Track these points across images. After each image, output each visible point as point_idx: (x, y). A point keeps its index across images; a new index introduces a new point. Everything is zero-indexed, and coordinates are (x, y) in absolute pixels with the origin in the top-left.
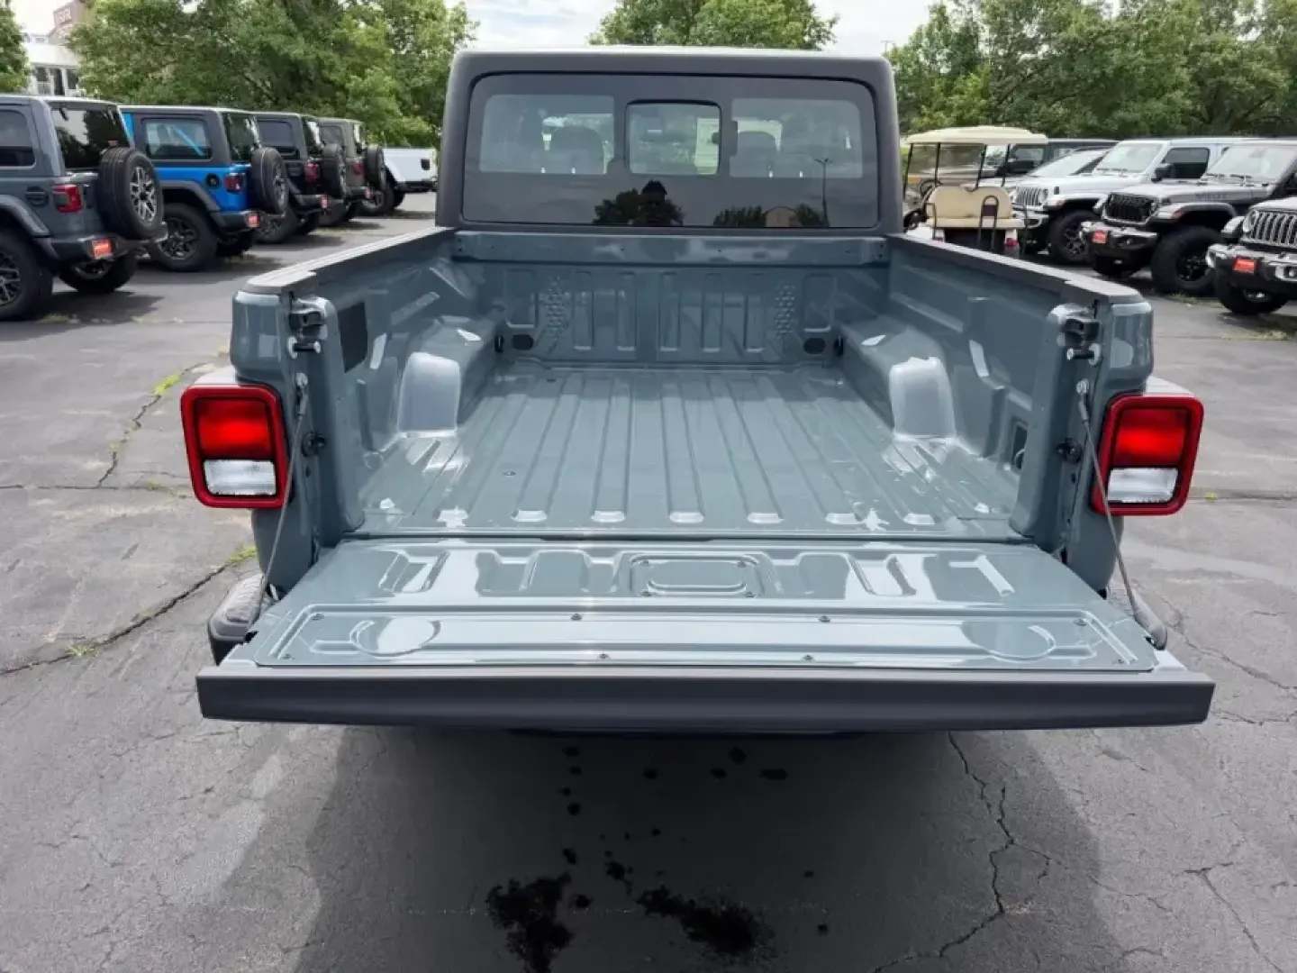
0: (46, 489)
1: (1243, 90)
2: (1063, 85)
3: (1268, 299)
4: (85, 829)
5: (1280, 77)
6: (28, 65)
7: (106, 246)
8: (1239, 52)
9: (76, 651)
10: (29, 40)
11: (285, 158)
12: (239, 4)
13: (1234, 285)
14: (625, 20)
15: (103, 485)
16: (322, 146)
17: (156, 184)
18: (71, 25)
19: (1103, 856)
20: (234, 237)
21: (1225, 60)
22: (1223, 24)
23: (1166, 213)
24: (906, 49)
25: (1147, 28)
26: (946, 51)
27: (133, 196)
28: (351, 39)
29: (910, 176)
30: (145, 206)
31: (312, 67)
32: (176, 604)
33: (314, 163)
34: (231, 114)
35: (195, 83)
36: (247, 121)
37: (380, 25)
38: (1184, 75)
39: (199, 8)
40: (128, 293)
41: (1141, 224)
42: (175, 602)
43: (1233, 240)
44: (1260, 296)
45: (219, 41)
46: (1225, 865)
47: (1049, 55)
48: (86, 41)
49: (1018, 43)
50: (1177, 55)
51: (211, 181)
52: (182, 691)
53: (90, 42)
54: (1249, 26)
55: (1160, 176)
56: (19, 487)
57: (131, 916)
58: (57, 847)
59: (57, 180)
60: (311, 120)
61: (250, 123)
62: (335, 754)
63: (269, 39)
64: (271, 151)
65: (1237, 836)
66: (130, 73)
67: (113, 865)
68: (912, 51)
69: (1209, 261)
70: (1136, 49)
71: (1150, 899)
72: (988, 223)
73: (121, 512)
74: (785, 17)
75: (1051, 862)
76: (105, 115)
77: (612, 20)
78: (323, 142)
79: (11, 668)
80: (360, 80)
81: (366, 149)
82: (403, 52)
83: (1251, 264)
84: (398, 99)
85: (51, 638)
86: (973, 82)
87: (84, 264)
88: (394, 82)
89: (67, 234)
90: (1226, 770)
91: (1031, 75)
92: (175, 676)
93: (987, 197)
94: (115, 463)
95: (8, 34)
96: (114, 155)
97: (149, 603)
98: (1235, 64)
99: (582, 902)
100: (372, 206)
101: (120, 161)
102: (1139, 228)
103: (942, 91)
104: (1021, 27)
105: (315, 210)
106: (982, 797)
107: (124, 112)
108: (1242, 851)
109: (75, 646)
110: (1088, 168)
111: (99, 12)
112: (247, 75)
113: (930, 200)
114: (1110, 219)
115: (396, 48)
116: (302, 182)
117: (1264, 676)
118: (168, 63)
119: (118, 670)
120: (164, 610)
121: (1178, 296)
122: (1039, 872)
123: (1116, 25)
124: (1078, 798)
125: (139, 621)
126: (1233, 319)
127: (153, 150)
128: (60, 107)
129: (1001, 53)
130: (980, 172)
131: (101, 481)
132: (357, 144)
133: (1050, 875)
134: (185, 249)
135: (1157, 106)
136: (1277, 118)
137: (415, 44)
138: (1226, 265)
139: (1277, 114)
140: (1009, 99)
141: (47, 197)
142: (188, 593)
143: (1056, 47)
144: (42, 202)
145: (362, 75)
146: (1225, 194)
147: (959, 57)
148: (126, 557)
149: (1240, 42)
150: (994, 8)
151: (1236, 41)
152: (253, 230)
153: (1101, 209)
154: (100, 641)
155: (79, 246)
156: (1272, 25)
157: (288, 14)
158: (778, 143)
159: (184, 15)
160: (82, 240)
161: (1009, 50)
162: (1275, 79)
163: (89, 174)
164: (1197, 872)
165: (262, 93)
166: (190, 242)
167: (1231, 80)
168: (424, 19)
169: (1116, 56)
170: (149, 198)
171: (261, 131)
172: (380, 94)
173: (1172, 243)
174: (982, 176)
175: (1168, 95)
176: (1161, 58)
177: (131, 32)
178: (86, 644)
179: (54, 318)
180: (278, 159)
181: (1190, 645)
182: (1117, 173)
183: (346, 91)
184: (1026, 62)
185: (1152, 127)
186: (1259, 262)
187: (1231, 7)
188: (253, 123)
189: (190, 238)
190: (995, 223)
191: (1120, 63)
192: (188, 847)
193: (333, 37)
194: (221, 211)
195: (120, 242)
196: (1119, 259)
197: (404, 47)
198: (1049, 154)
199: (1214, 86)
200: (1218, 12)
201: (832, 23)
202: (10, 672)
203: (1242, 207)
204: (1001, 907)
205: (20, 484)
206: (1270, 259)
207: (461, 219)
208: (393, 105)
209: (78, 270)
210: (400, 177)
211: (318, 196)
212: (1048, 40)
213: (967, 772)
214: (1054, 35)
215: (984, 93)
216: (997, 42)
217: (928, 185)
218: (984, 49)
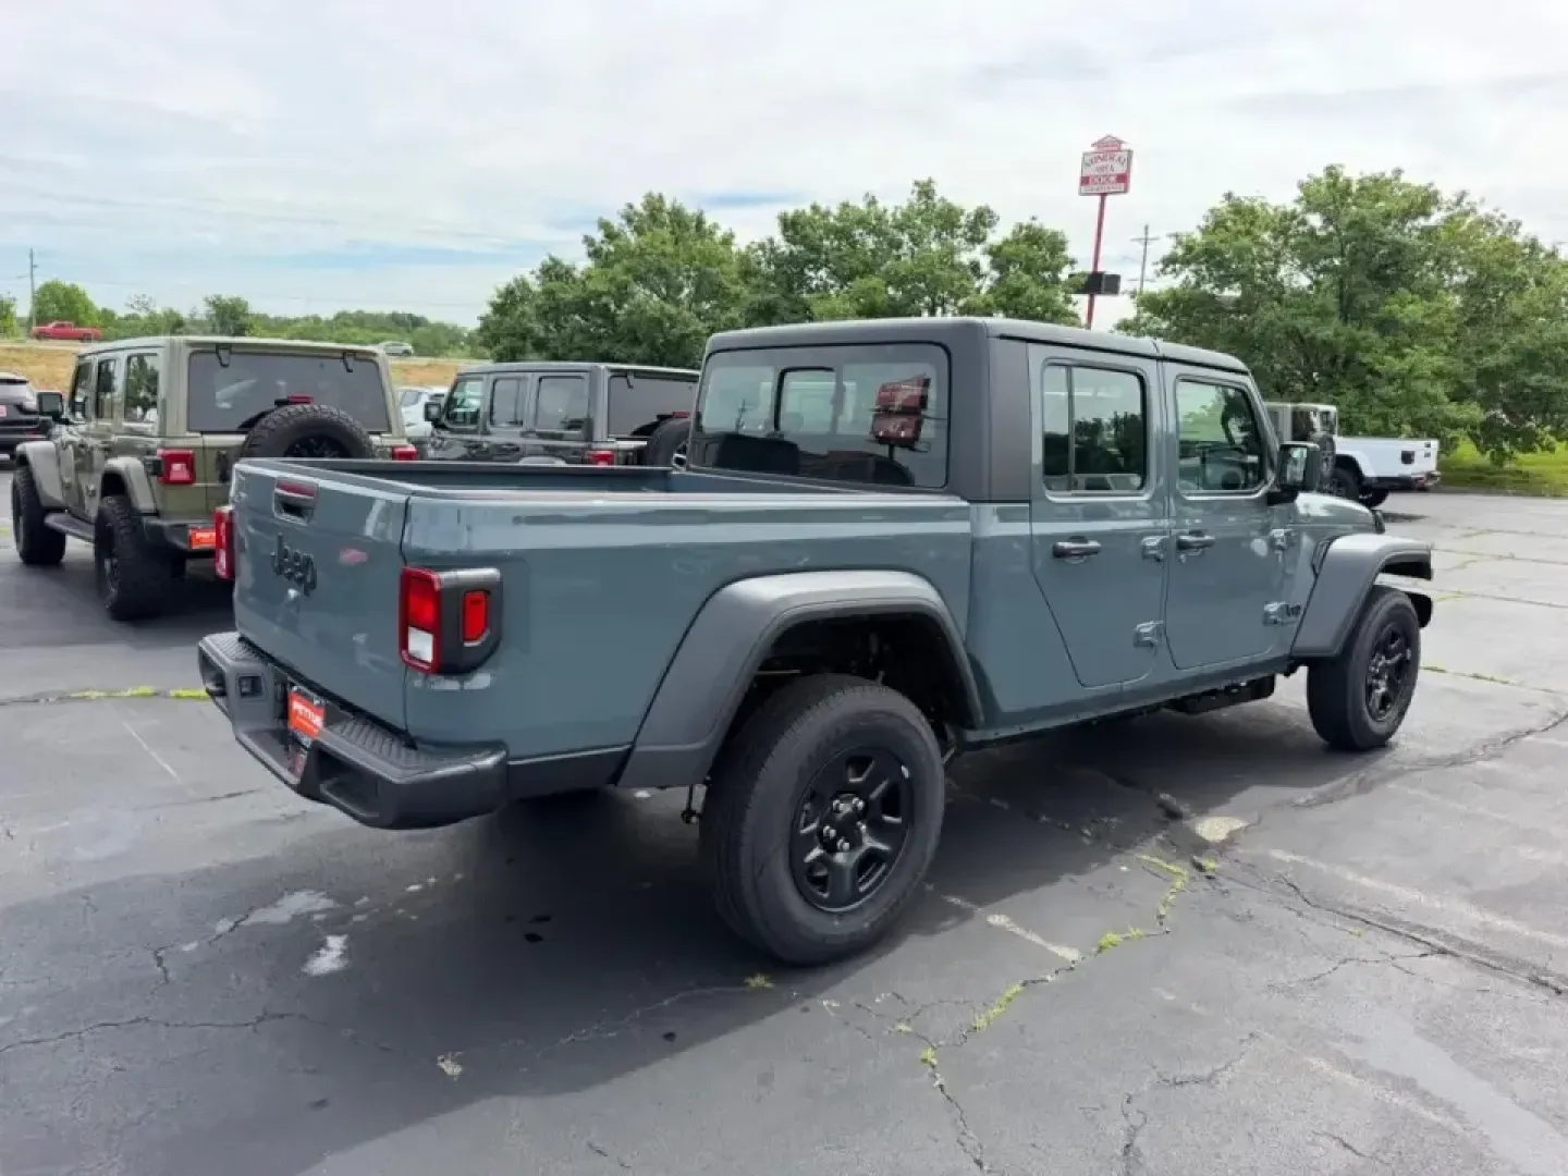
63: (1299, 321)
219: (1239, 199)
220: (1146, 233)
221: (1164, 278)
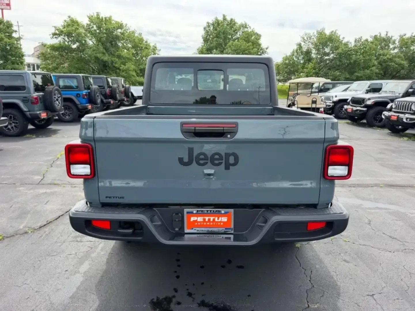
0: (23, 184)
1: (394, 67)
2: (339, 66)
3: (403, 128)
4: (28, 282)
5: (405, 63)
6: (25, 63)
7: (45, 114)
8: (391, 56)
9: (28, 231)
10: (26, 56)
11: (100, 89)
12: (89, 45)
13: (391, 124)
14: (204, 48)
15: (39, 184)
16: (112, 85)
17: (61, 96)
18: (39, 52)
19: (341, 291)
20: (83, 112)
21: (388, 58)
22: (386, 47)
23: (369, 103)
24: (290, 56)
25: (363, 49)
26: (302, 56)
27: (54, 100)
28: (122, 55)
29: (290, 92)
30: (58, 103)
31: (110, 63)
32: (60, 218)
33: (109, 90)
34: (85, 76)
35: (75, 67)
36: (89, 78)
37: (131, 51)
38: (376, 63)
39: (77, 46)
40: (51, 128)
41: (362, 106)
42: (59, 217)
43: (390, 110)
44: (400, 127)
45: (82, 56)
46: (379, 293)
47: (333, 57)
48: (43, 56)
49: (324, 54)
50: (373, 57)
51: (78, 95)
52: (60, 242)
53: (44, 57)
54: (394, 48)
55: (368, 92)
56: (15, 184)
57: (41, 306)
58: (20, 287)
59: (32, 95)
60: (108, 78)
61: (90, 78)
62: (105, 260)
63: (97, 55)
64: (96, 87)
65: (384, 285)
66: (55, 65)
67: (36, 292)
68: (291, 56)
69: (383, 117)
70: (360, 55)
71: (355, 303)
72: (314, 106)
73: (45, 191)
74: (252, 47)
75: (325, 292)
76: (48, 77)
77: (200, 49)
78: (112, 84)
79: (9, 236)
80: (124, 66)
81: (125, 86)
82: (138, 58)
83: (396, 117)
84: (136, 72)
85: (21, 227)
86: (310, 65)
87: (38, 120)
88: (135, 67)
89: (34, 111)
90: (382, 266)
91: (328, 63)
92: (58, 238)
93: (314, 98)
94: (44, 177)
95: (20, 54)
96: (49, 88)
97: (51, 217)
98: (390, 59)
99: (179, 303)
100: (127, 103)
101: (51, 89)
102: (361, 107)
103: (301, 68)
104: (324, 49)
105: (109, 104)
106: (305, 273)
107: (53, 76)
108: (385, 289)
109: (29, 230)
110: (346, 90)
111: (47, 48)
112: (90, 65)
113: (296, 100)
114: (353, 105)
115: (136, 57)
116: (106, 96)
117: (396, 239)
118: (67, 62)
119: (41, 237)
120: (57, 219)
121: (374, 128)
122: (321, 295)
123: (353, 48)
124: (335, 274)
125: (48, 222)
126: (392, 134)
127: (61, 87)
128: (34, 74)
129: (319, 57)
130: (311, 91)
131: (39, 182)
132: (122, 85)
133: (324, 296)
134: (69, 116)
135: (368, 72)
136: (406, 75)
137: (141, 56)
138: (388, 118)
139: (406, 74)
140: (322, 70)
141: (29, 100)
142: (63, 215)
143: (335, 55)
144: (27, 102)
145: (125, 65)
146: (387, 97)
147: (306, 58)
148: (46, 204)
149: (392, 53)
150: (316, 44)
151: (391, 52)
152: (90, 110)
153: (350, 101)
154: (36, 228)
155: (37, 114)
156: (401, 48)
157: (103, 48)
158: (244, 82)
159: (72, 48)
160: (38, 112)
161: (321, 56)
162: (403, 63)
163: (42, 93)
164: (371, 296)
165: (94, 70)
166: (71, 113)
167: (390, 64)
168: (144, 49)
169: (354, 57)
170: (59, 100)
171: (93, 80)
172: (130, 70)
173: (372, 112)
174: (312, 93)
175: (371, 68)
176: (368, 58)
177: (57, 53)
178: (32, 229)
179: (28, 136)
180: (98, 89)
181: (373, 229)
182: (354, 91)
183: (120, 70)
184: (326, 59)
185: (366, 78)
186: (398, 116)
187: (388, 42)
188: (91, 79)
189: (70, 112)
190: (316, 106)
191: (355, 59)
192: (59, 287)
193: (116, 54)
194: (80, 104)
195: (49, 113)
196: (356, 117)
197: (138, 57)
198: (334, 86)
199: (385, 66)
200: (384, 44)
201: (267, 49)
202: (8, 237)
203: (392, 101)
204: (308, 305)
205: (14, 183)
206: (401, 115)
207: (149, 103)
208: (134, 74)
209: (36, 122)
210: (136, 95)
211: (110, 100)
212: (333, 53)
213: (300, 266)
214: (334, 51)
215: (314, 69)
216: (317, 53)
217: (295, 95)
218: (314, 56)
219: (72, 18)
220: (18, 24)
221: (53, 39)
